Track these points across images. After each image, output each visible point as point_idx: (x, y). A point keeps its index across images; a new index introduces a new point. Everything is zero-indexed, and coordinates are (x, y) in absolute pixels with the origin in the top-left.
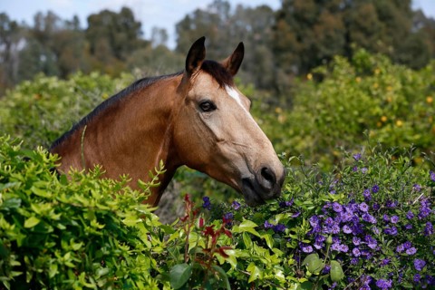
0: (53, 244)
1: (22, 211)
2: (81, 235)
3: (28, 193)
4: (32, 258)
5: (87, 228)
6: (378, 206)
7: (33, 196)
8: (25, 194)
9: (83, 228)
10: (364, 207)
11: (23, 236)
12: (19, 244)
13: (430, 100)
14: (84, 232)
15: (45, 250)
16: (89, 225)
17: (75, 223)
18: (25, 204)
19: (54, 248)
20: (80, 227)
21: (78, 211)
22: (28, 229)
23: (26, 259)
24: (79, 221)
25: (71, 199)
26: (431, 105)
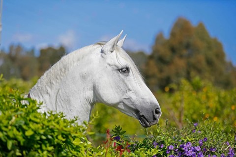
0: (39, 146)
1: (25, 127)
2: (52, 144)
3: (28, 118)
4: (27, 152)
5: (56, 140)
6: (206, 150)
7: (30, 120)
8: (26, 119)
9: (54, 139)
10: (198, 149)
11: (24, 140)
12: (22, 144)
13: (233, 108)
14: (54, 142)
15: (34, 149)
16: (57, 138)
17: (50, 137)
18: (26, 124)
19: (38, 148)
20: (53, 139)
21: (52, 131)
22: (27, 137)
23: (24, 152)
24: (52, 136)
25: (50, 123)
26: (234, 111)
